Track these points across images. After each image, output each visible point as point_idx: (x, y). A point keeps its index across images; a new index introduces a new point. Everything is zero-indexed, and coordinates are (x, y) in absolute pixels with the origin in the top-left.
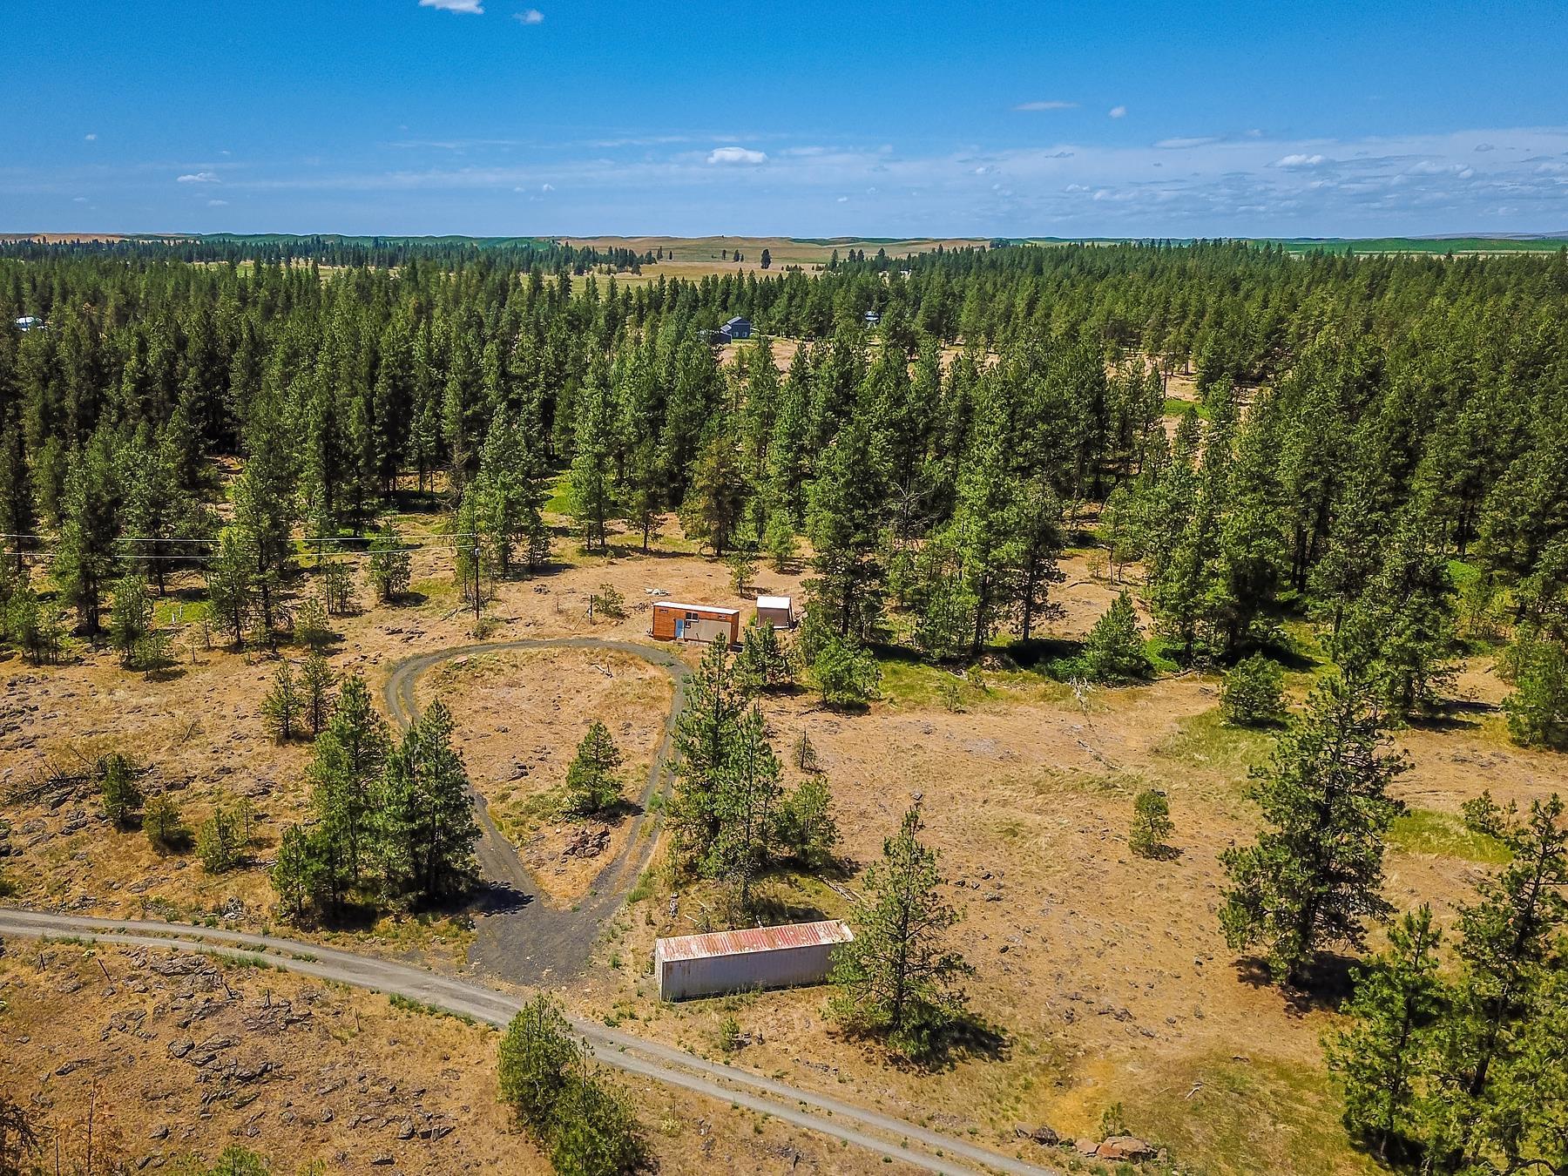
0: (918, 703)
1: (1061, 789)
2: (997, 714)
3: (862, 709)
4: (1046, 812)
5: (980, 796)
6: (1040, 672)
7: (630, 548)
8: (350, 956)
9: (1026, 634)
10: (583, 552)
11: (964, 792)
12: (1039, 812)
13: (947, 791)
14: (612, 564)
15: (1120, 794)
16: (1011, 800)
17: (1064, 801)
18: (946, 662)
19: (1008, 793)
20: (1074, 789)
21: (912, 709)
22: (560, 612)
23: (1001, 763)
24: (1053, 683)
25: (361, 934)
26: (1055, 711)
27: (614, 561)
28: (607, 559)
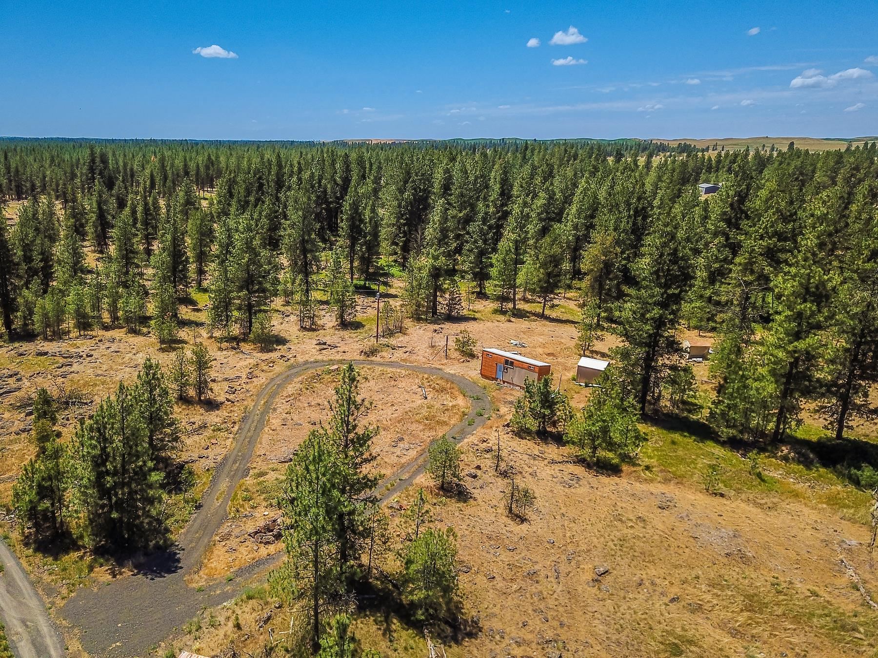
0: (676, 477)
1: (779, 612)
2: (760, 506)
3: (613, 470)
4: (743, 636)
5: (674, 591)
6: (840, 474)
7: (530, 312)
8: (21, 575)
9: (840, 431)
10: (496, 311)
11: (658, 581)
12: (735, 633)
13: (640, 574)
14: (510, 321)
15: (857, 642)
16: (707, 607)
17: (774, 628)
18: (734, 444)
19: (708, 597)
20: (796, 619)
21: (666, 481)
22: (433, 347)
23: (725, 560)
24: (851, 488)
25: (50, 559)
26: (837, 518)
27: (513, 319)
28: (507, 317)
